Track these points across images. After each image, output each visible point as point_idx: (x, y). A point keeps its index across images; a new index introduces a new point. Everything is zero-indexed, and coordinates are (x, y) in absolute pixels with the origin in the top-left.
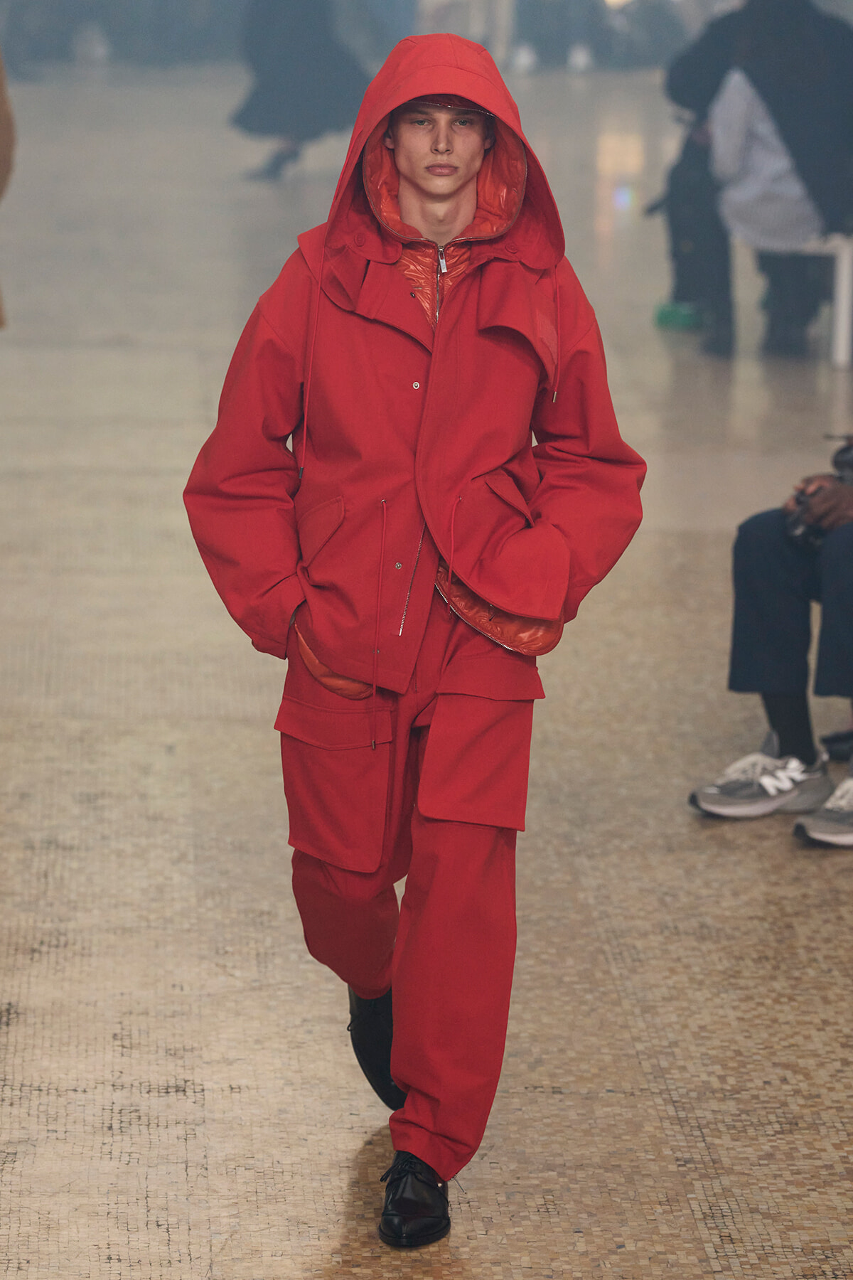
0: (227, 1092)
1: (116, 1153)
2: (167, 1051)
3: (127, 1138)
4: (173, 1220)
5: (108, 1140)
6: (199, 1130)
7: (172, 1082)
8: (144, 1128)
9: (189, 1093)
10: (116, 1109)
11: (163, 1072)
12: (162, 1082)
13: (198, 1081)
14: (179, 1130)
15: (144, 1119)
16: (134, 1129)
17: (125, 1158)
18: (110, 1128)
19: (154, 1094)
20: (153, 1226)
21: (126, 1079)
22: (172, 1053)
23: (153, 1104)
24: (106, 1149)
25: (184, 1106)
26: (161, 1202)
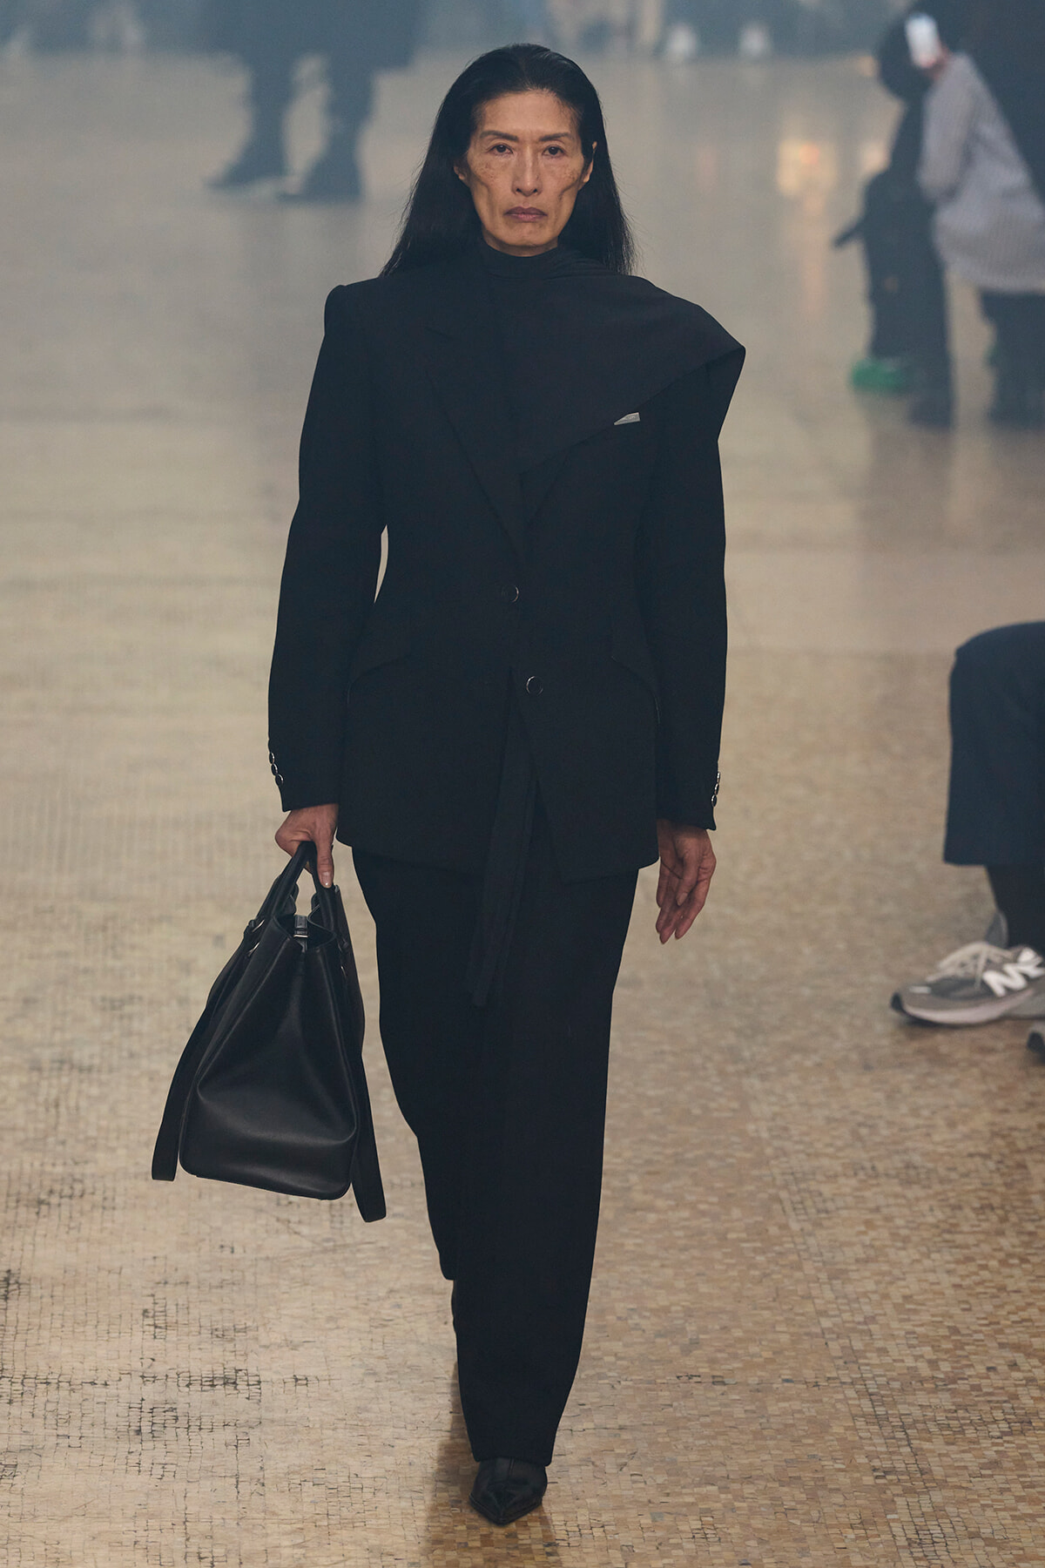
0: (291, 1385)
1: (145, 1465)
2: (213, 1331)
3: (160, 1445)
4: (219, 1551)
5: (136, 1447)
6: (254, 1435)
7: (219, 1372)
8: (182, 1433)
9: (242, 1386)
10: (147, 1407)
11: (206, 1359)
12: (206, 1372)
13: (252, 1370)
14: (228, 1435)
15: (183, 1421)
16: (170, 1434)
17: (158, 1471)
18: (139, 1432)
19: (196, 1387)
20: (193, 1559)
21: (160, 1369)
22: (219, 1335)
23: (195, 1401)
24: (133, 1459)
25: (235, 1402)
26: (204, 1527)
